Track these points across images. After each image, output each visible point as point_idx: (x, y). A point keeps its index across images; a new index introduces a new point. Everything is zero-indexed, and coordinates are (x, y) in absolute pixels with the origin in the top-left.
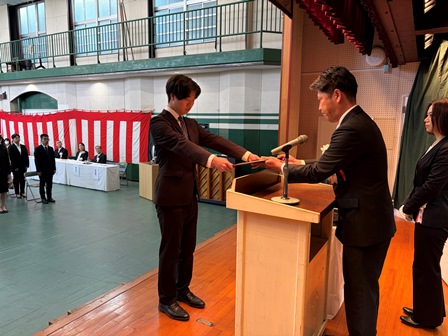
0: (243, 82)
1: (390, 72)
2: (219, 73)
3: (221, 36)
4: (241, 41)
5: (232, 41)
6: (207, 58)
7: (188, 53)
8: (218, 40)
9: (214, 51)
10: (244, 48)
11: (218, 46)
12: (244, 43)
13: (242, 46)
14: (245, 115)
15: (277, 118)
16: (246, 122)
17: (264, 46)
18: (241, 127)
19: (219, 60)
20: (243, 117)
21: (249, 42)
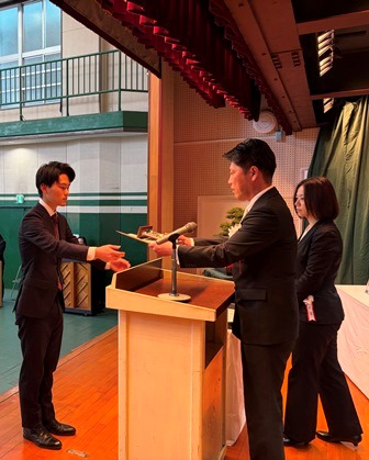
0: (98, 153)
1: (283, 140)
2: (66, 143)
3: (68, 97)
4: (93, 102)
5: (82, 103)
6: (50, 124)
7: (25, 118)
8: (64, 101)
9: (58, 115)
10: (97, 111)
11: (64, 109)
12: (97, 105)
13: (95, 109)
14: (101, 194)
15: (145, 198)
16: (102, 203)
17: (123, 109)
18: (96, 210)
19: (66, 127)
20: (98, 198)
21: (103, 104)
